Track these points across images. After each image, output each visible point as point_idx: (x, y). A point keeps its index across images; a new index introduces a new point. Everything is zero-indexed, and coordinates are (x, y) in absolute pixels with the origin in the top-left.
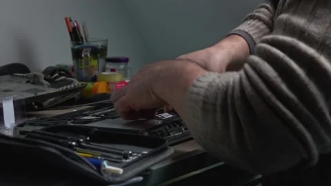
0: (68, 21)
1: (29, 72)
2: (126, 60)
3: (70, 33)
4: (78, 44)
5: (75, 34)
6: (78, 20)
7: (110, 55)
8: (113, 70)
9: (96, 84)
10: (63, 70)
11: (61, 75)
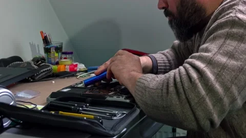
1: (22, 61)
2: (71, 53)
3: (43, 40)
4: (47, 45)
5: (46, 40)
7: (64, 50)
8: (65, 58)
9: (59, 66)
10: (43, 59)
11: (42, 62)
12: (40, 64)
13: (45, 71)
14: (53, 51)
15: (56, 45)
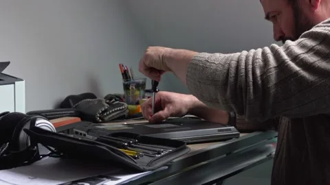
0: (121, 66)
1: (96, 98)
3: (123, 74)
4: (127, 81)
5: (125, 75)
6: (127, 66)
8: (149, 97)
9: (138, 106)
10: (118, 97)
11: (116, 100)
12: (113, 102)
13: (117, 110)
14: (132, 87)
15: (137, 81)
